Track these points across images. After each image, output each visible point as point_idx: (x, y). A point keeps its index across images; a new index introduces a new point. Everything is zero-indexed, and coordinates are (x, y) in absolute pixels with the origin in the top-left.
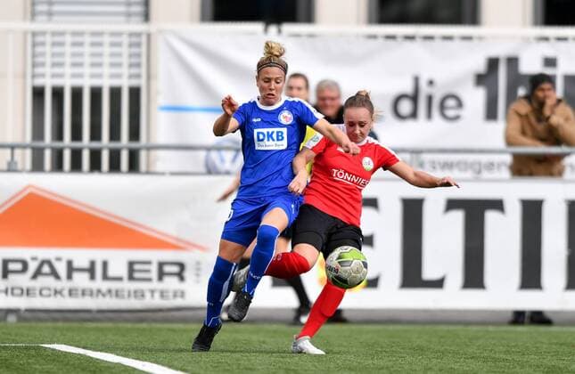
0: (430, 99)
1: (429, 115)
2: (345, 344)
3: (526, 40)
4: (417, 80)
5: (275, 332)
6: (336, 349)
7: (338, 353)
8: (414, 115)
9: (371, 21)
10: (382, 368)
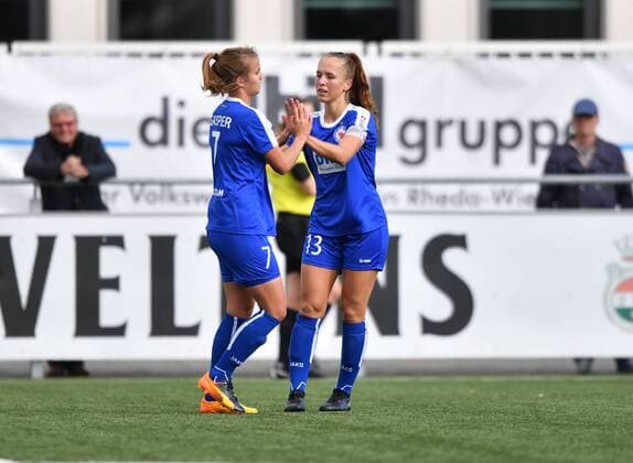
0: (181, 122)
1: (181, 142)
2: (91, 399)
3: (286, 55)
4: (165, 101)
5: (11, 387)
6: (81, 406)
7: (84, 411)
8: (164, 141)
9: (111, 37)
10: (135, 426)
